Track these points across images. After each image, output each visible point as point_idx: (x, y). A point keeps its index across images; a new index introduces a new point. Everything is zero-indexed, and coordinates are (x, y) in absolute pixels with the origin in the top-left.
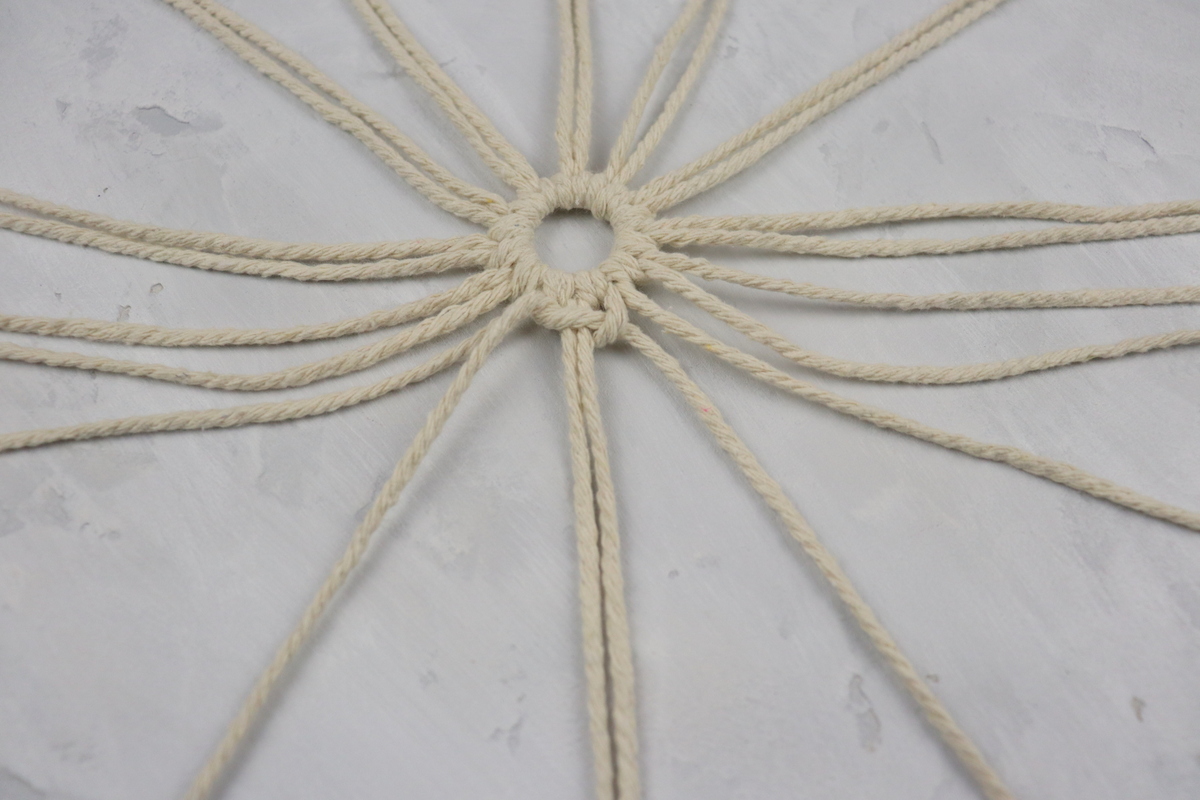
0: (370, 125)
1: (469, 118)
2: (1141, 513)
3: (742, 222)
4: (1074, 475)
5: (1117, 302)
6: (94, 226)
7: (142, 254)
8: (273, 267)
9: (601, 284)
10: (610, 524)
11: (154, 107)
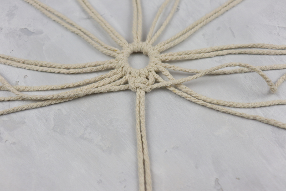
0: (83, 32)
1: (109, 29)
4: (275, 123)
6: (11, 60)
7: (23, 67)
9: (147, 72)
11: (25, 28)
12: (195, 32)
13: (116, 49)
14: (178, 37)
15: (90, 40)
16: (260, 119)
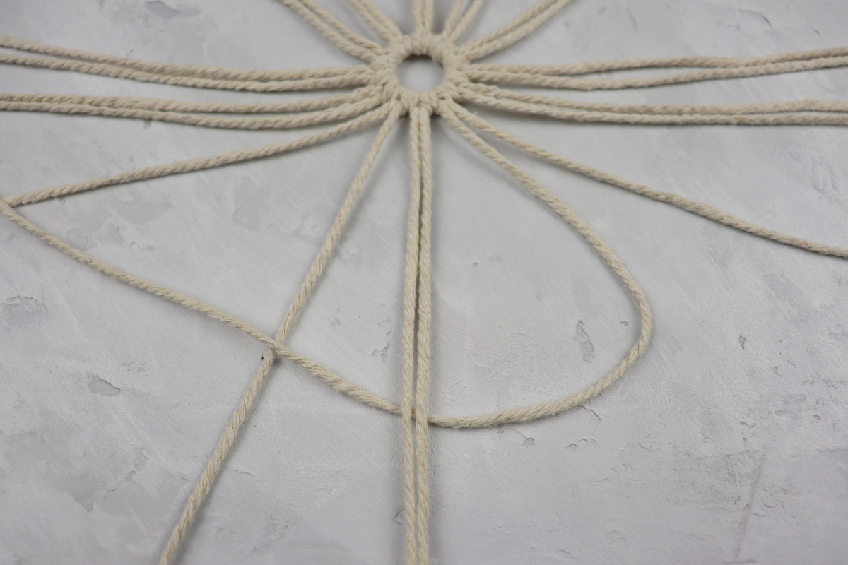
3: (521, 69)
9: (435, 99)
12: (551, 18)
13: (374, 44)
14: (512, 29)
15: (318, 21)
16: (681, 201)
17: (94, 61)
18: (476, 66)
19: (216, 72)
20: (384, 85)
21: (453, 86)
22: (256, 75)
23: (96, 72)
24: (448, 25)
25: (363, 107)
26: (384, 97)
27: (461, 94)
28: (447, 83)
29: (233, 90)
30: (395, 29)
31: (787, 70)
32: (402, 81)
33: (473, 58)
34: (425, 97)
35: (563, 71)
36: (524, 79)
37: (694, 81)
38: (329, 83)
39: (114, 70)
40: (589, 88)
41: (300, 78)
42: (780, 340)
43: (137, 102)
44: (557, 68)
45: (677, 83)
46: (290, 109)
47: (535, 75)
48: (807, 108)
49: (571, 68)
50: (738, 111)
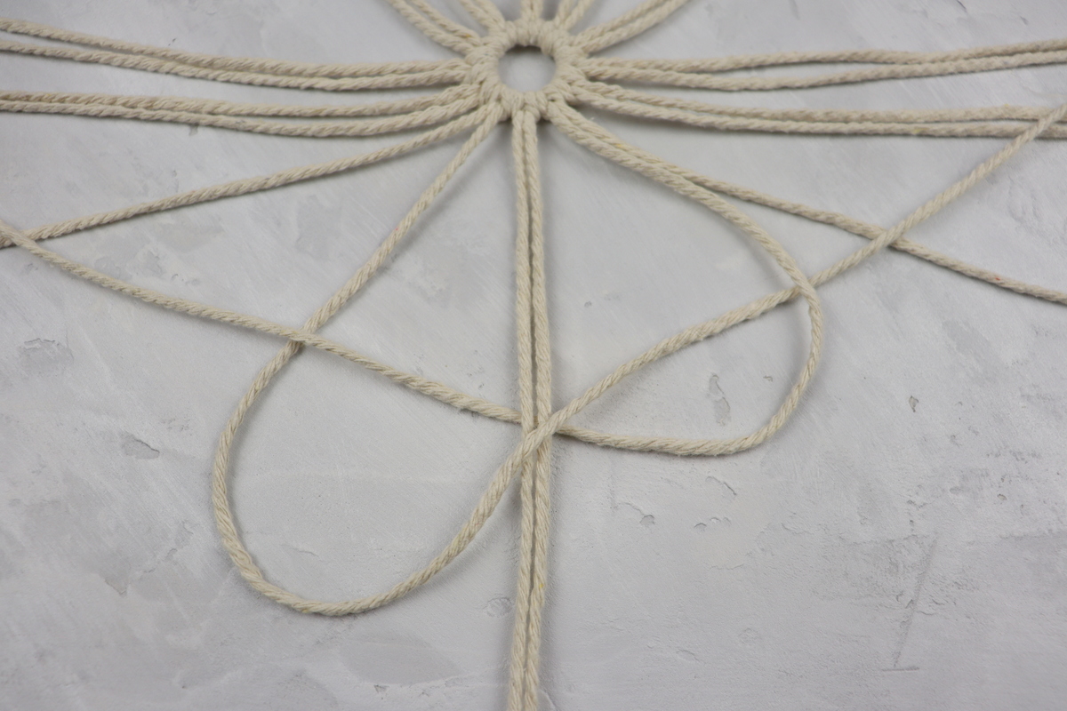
2: (930, 262)
3: (650, 64)
5: (928, 119)
8: (307, 82)
10: (539, 263)
13: (470, 32)
17: (129, 52)
18: (595, 60)
19: (277, 66)
20: (481, 83)
21: (565, 85)
22: (326, 70)
23: (131, 65)
24: (561, 9)
25: (455, 110)
26: (481, 98)
27: (575, 95)
28: (558, 81)
29: (297, 88)
30: (497, 14)
31: (984, 68)
32: (503, 78)
33: (591, 50)
34: (531, 99)
35: (702, 67)
36: (654, 77)
37: (865, 81)
38: (414, 81)
39: (153, 63)
40: (735, 88)
41: (379, 74)
42: (960, 403)
43: (181, 103)
44: (695, 63)
45: (844, 83)
46: (367, 112)
47: (668, 72)
48: (1007, 116)
49: (713, 64)
50: (919, 118)
